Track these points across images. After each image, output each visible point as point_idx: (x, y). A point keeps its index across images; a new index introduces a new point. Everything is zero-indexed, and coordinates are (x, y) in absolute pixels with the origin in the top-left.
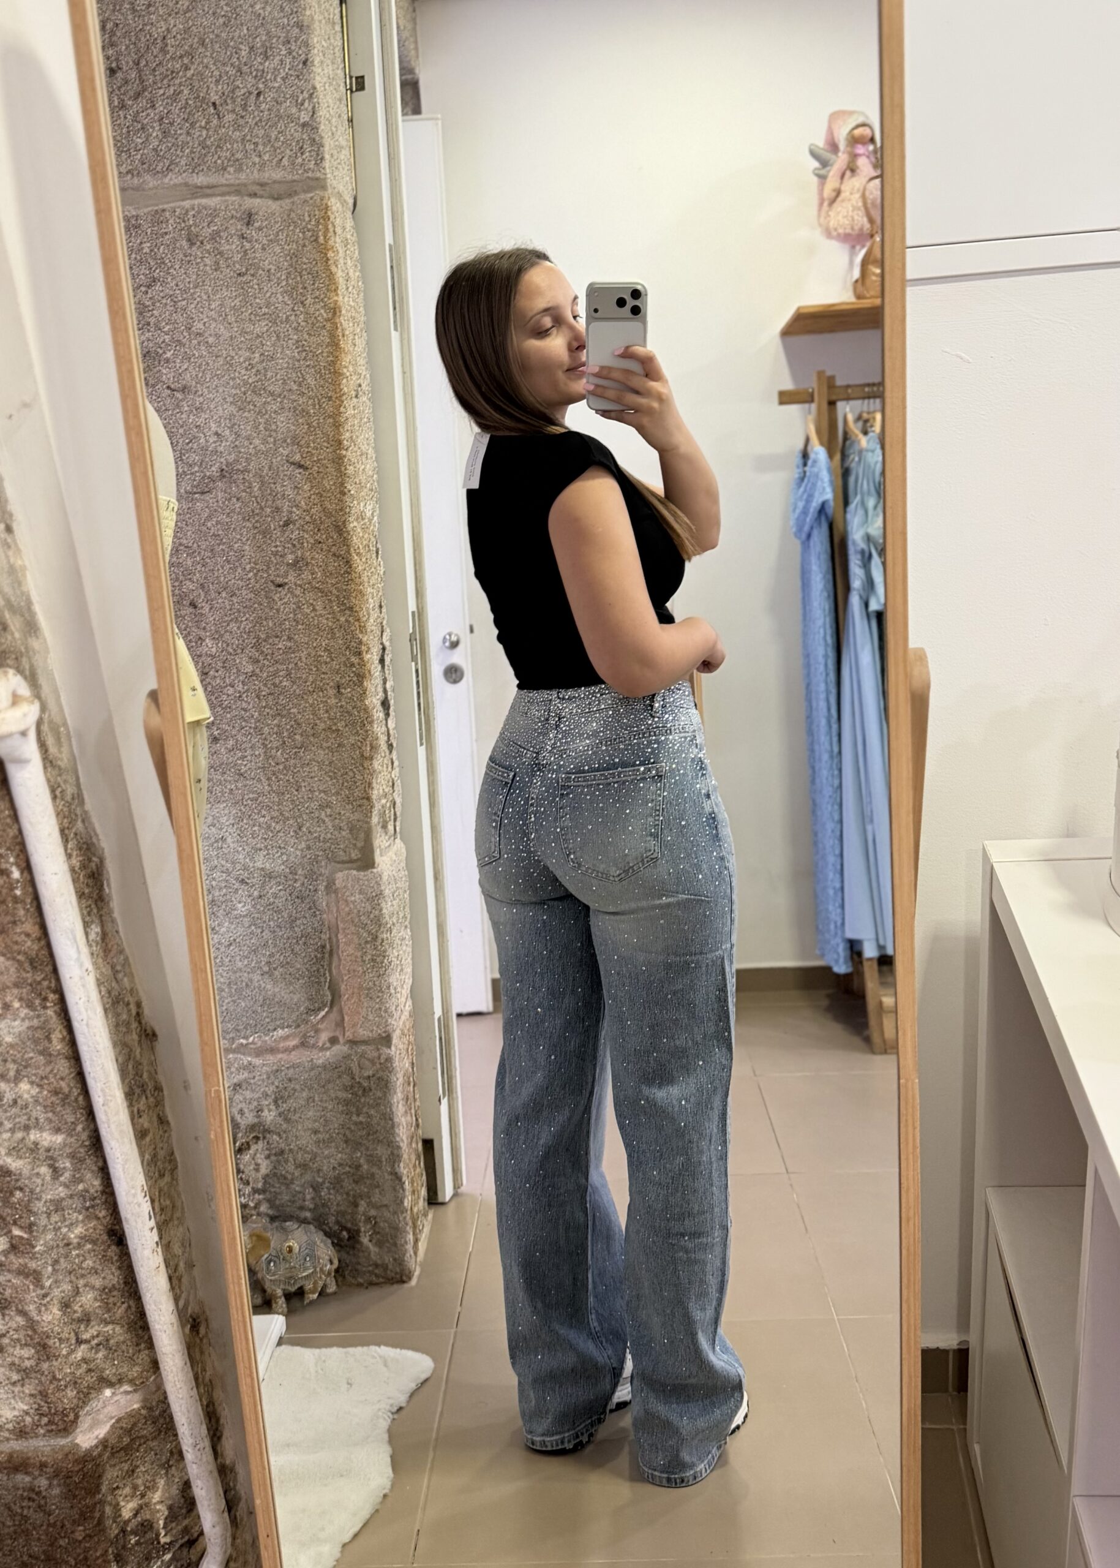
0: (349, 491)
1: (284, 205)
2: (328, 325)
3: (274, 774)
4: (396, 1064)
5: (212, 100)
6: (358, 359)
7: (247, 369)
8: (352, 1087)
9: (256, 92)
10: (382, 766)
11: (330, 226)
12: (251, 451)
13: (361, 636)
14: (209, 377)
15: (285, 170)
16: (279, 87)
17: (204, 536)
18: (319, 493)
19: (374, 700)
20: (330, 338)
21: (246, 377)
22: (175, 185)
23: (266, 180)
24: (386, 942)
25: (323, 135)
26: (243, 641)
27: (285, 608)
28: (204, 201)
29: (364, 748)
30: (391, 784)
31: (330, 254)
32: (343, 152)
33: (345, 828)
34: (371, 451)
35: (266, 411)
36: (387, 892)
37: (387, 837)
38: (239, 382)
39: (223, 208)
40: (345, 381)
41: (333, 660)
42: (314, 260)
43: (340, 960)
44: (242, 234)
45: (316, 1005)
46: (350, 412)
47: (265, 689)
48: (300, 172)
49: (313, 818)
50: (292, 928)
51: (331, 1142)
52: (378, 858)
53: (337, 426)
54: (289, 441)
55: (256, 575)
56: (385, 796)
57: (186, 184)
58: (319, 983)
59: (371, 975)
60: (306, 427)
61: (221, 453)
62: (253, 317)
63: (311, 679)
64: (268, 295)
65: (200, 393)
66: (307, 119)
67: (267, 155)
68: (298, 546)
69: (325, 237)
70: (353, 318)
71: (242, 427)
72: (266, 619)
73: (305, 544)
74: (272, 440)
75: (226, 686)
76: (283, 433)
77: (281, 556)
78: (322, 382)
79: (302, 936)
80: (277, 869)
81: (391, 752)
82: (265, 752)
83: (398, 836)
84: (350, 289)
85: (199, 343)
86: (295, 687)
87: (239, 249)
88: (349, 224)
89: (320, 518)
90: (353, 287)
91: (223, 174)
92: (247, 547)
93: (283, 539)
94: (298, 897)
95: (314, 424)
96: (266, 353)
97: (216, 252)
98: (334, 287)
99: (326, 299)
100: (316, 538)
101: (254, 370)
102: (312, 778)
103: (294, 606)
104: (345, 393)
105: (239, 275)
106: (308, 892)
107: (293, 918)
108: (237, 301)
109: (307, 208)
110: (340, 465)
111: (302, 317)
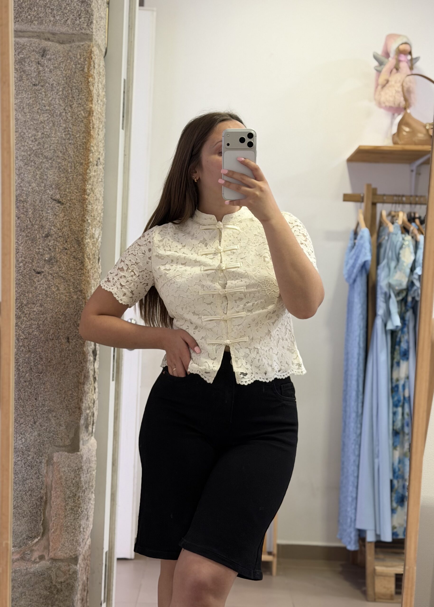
0: (87, 220)
1: (65, 47)
2: (85, 121)
4: (79, 576)
6: (100, 143)
7: (32, 141)
8: (50, 587)
10: (89, 390)
11: (92, 63)
15: (68, 27)
18: (69, 219)
19: (89, 348)
20: (85, 128)
21: (31, 146)
23: (56, 32)
24: (81, 498)
25: (93, 9)
27: (40, 287)
30: (93, 401)
31: (90, 79)
32: (102, 20)
33: (63, 425)
34: (101, 198)
35: (42, 168)
36: (84, 468)
37: (87, 434)
38: (27, 148)
39: (28, 45)
40: (91, 154)
41: (66, 321)
42: (81, 81)
43: (51, 507)
44: (38, 62)
45: (33, 534)
46: (93, 173)
47: (23, 335)
48: (77, 29)
49: (43, 417)
50: (23, 484)
52: (81, 446)
53: (85, 180)
54: (53, 186)
55: (24, 265)
56: (89, 408)
58: (36, 521)
59: (69, 518)
60: (65, 179)
62: (39, 111)
63: (51, 332)
64: (50, 99)
67: (59, 17)
68: (52, 250)
69: (88, 69)
70: (99, 119)
71: (26, 175)
72: (28, 293)
73: (57, 249)
74: (43, 185)
76: (50, 181)
77: (41, 255)
78: (78, 154)
79: (29, 490)
81: (95, 382)
83: (94, 435)
84: (99, 101)
86: (42, 335)
87: (35, 70)
88: (102, 63)
89: (68, 234)
90: (101, 101)
91: (30, 25)
92: (21, 248)
93: (43, 245)
94: (29, 466)
95: (70, 178)
96: (45, 133)
97: (21, 70)
98: (90, 99)
99: (85, 106)
100: (64, 246)
101: (37, 143)
102: (46, 392)
103: (46, 286)
104: (90, 162)
105: (34, 85)
106: (35, 463)
107: (25, 479)
108: (31, 101)
109: (79, 51)
110: (83, 204)
111: (69, 114)
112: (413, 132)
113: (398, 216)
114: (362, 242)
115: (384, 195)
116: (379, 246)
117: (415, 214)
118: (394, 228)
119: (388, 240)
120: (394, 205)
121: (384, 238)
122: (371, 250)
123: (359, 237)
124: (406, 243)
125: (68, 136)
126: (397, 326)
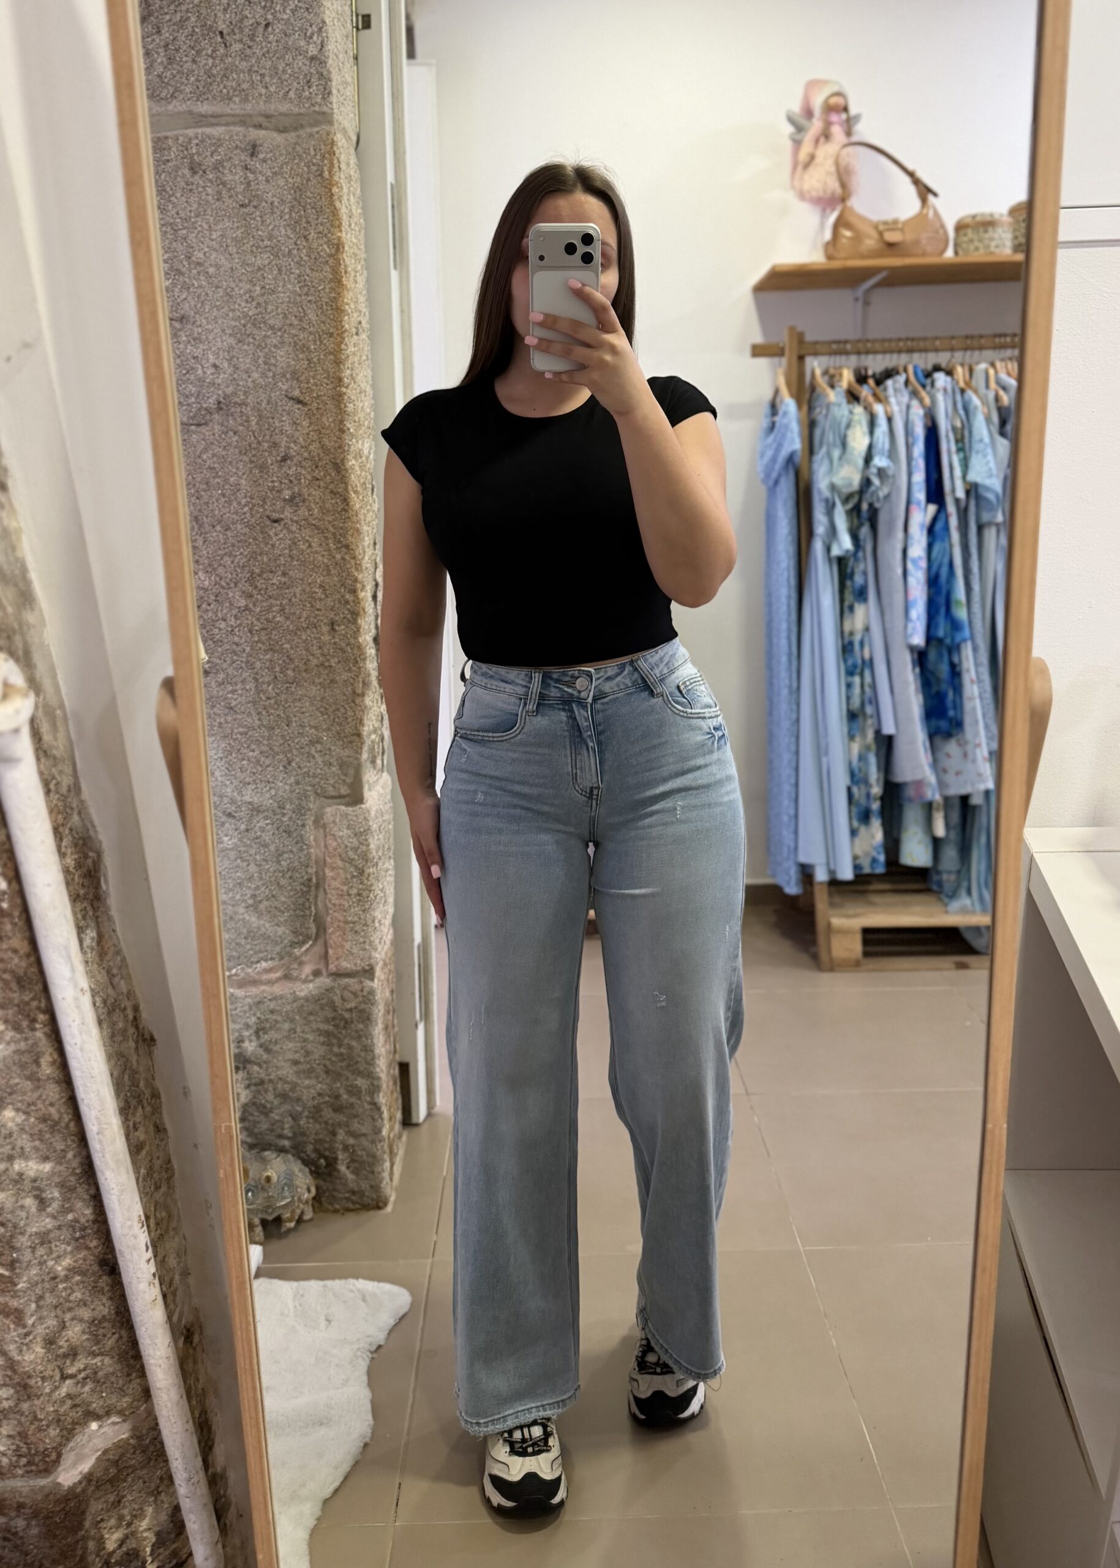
0: (349, 429)
1: (289, 138)
2: (331, 261)
3: (265, 709)
4: (378, 996)
5: (220, 29)
6: (359, 296)
7: (247, 301)
8: (334, 1018)
9: (265, 23)
10: (373, 702)
11: (335, 162)
12: (250, 384)
13: (356, 574)
14: (207, 308)
15: (292, 102)
16: (288, 19)
17: (200, 468)
18: (318, 430)
19: (367, 637)
20: (332, 274)
21: (246, 310)
22: (179, 113)
23: (272, 112)
24: (372, 876)
25: (331, 70)
26: (237, 575)
27: (280, 544)
28: (208, 130)
29: (356, 685)
30: (380, 718)
31: (335, 190)
32: (349, 88)
33: (335, 764)
34: (368, 389)
35: (266, 345)
36: (375, 827)
37: (375, 773)
38: (239, 314)
39: (227, 138)
40: (346, 318)
41: (327, 597)
42: (319, 194)
43: (326, 894)
44: (246, 165)
45: (300, 937)
46: (351, 349)
47: (259, 624)
48: (306, 105)
49: (303, 754)
50: (278, 862)
51: (311, 1073)
52: (367, 794)
53: (338, 362)
54: (288, 376)
55: (251, 509)
56: (375, 731)
57: (190, 113)
58: (304, 916)
59: (356, 909)
60: (306, 362)
61: (219, 385)
62: (254, 249)
63: (305, 615)
64: (271, 228)
65: (199, 323)
66: (315, 53)
67: (274, 86)
68: (295, 482)
69: (330, 172)
70: (355, 255)
71: (241, 360)
72: (261, 554)
73: (303, 481)
74: (271, 374)
75: (218, 620)
76: (282, 367)
77: (278, 491)
78: (324, 318)
79: (288, 870)
80: (265, 803)
82: (256, 686)
83: (385, 769)
84: (353, 226)
85: (199, 273)
86: (288, 623)
87: (242, 179)
88: (353, 160)
89: (319, 455)
90: (356, 224)
91: (228, 104)
92: (243, 482)
93: (279, 475)
94: (285, 831)
95: (315, 360)
96: (268, 287)
97: (219, 182)
98: (337, 223)
99: (329, 235)
100: (315, 474)
101: (254, 303)
102: (303, 713)
103: (290, 542)
104: (346, 331)
105: (242, 206)
106: (295, 827)
107: (279, 852)
108: (239, 232)
109: (313, 143)
110: (339, 402)
111: (304, 251)
112: (858, 237)
113: (841, 375)
114: (785, 421)
115: (816, 343)
116: (812, 425)
117: (866, 369)
118: (836, 395)
119: (826, 416)
120: (833, 358)
121: (820, 412)
122: (801, 433)
123: (781, 412)
124: (856, 418)
125: (306, 289)
126: (847, 551)
